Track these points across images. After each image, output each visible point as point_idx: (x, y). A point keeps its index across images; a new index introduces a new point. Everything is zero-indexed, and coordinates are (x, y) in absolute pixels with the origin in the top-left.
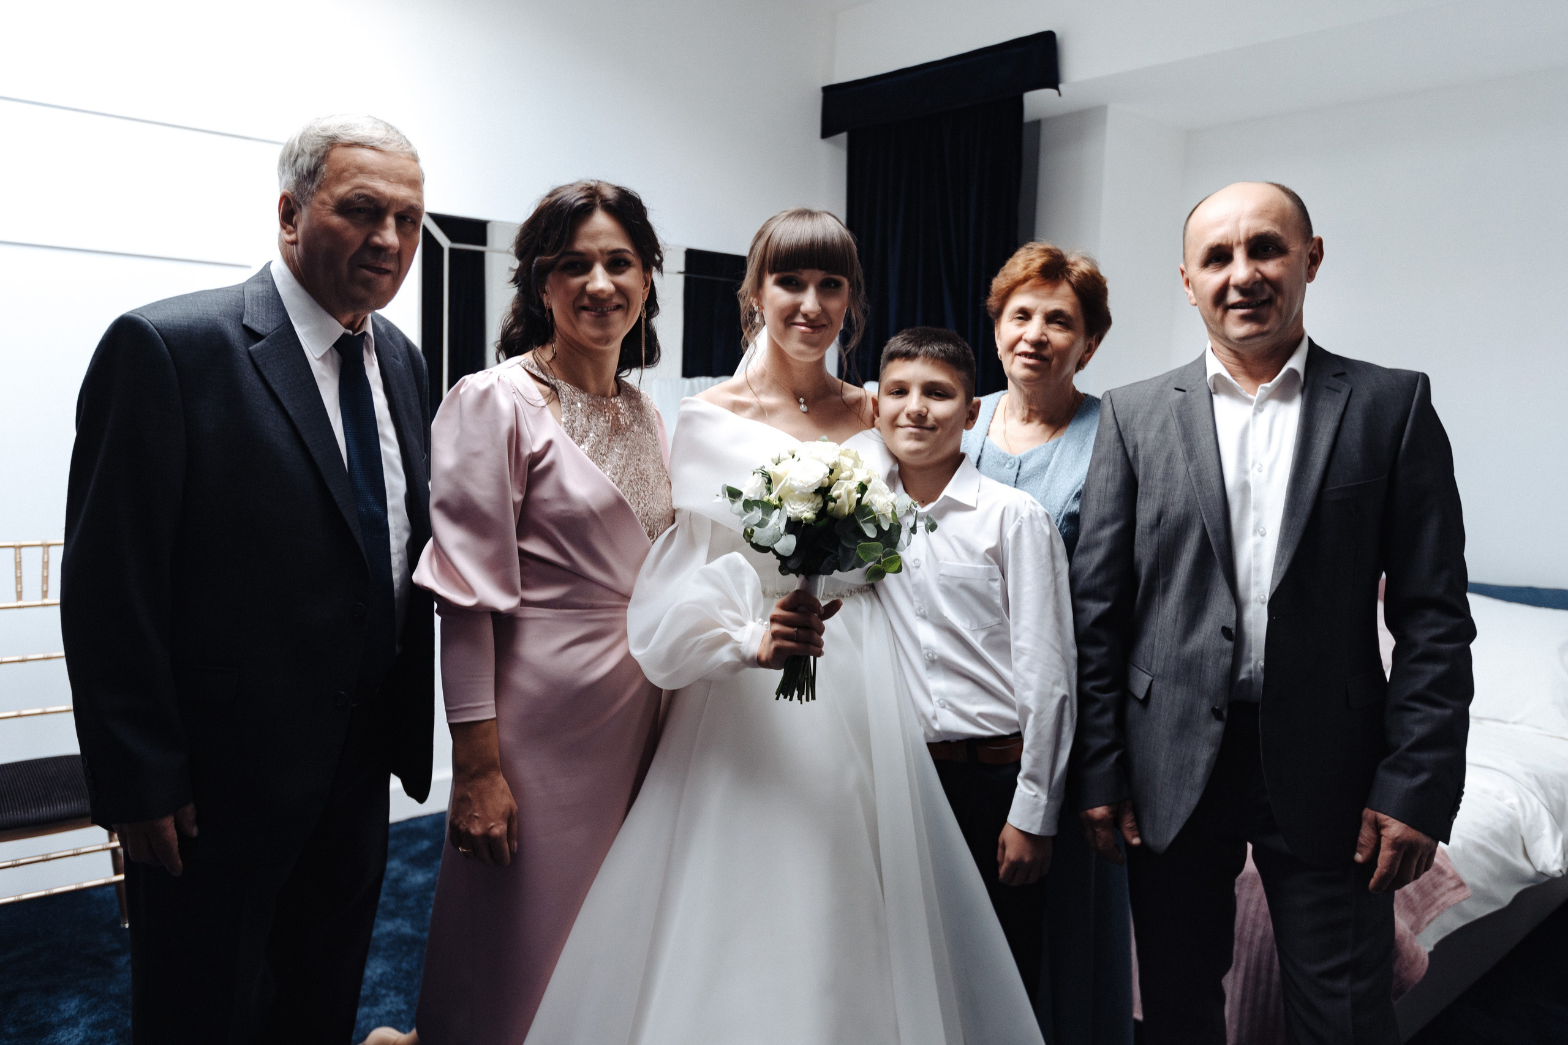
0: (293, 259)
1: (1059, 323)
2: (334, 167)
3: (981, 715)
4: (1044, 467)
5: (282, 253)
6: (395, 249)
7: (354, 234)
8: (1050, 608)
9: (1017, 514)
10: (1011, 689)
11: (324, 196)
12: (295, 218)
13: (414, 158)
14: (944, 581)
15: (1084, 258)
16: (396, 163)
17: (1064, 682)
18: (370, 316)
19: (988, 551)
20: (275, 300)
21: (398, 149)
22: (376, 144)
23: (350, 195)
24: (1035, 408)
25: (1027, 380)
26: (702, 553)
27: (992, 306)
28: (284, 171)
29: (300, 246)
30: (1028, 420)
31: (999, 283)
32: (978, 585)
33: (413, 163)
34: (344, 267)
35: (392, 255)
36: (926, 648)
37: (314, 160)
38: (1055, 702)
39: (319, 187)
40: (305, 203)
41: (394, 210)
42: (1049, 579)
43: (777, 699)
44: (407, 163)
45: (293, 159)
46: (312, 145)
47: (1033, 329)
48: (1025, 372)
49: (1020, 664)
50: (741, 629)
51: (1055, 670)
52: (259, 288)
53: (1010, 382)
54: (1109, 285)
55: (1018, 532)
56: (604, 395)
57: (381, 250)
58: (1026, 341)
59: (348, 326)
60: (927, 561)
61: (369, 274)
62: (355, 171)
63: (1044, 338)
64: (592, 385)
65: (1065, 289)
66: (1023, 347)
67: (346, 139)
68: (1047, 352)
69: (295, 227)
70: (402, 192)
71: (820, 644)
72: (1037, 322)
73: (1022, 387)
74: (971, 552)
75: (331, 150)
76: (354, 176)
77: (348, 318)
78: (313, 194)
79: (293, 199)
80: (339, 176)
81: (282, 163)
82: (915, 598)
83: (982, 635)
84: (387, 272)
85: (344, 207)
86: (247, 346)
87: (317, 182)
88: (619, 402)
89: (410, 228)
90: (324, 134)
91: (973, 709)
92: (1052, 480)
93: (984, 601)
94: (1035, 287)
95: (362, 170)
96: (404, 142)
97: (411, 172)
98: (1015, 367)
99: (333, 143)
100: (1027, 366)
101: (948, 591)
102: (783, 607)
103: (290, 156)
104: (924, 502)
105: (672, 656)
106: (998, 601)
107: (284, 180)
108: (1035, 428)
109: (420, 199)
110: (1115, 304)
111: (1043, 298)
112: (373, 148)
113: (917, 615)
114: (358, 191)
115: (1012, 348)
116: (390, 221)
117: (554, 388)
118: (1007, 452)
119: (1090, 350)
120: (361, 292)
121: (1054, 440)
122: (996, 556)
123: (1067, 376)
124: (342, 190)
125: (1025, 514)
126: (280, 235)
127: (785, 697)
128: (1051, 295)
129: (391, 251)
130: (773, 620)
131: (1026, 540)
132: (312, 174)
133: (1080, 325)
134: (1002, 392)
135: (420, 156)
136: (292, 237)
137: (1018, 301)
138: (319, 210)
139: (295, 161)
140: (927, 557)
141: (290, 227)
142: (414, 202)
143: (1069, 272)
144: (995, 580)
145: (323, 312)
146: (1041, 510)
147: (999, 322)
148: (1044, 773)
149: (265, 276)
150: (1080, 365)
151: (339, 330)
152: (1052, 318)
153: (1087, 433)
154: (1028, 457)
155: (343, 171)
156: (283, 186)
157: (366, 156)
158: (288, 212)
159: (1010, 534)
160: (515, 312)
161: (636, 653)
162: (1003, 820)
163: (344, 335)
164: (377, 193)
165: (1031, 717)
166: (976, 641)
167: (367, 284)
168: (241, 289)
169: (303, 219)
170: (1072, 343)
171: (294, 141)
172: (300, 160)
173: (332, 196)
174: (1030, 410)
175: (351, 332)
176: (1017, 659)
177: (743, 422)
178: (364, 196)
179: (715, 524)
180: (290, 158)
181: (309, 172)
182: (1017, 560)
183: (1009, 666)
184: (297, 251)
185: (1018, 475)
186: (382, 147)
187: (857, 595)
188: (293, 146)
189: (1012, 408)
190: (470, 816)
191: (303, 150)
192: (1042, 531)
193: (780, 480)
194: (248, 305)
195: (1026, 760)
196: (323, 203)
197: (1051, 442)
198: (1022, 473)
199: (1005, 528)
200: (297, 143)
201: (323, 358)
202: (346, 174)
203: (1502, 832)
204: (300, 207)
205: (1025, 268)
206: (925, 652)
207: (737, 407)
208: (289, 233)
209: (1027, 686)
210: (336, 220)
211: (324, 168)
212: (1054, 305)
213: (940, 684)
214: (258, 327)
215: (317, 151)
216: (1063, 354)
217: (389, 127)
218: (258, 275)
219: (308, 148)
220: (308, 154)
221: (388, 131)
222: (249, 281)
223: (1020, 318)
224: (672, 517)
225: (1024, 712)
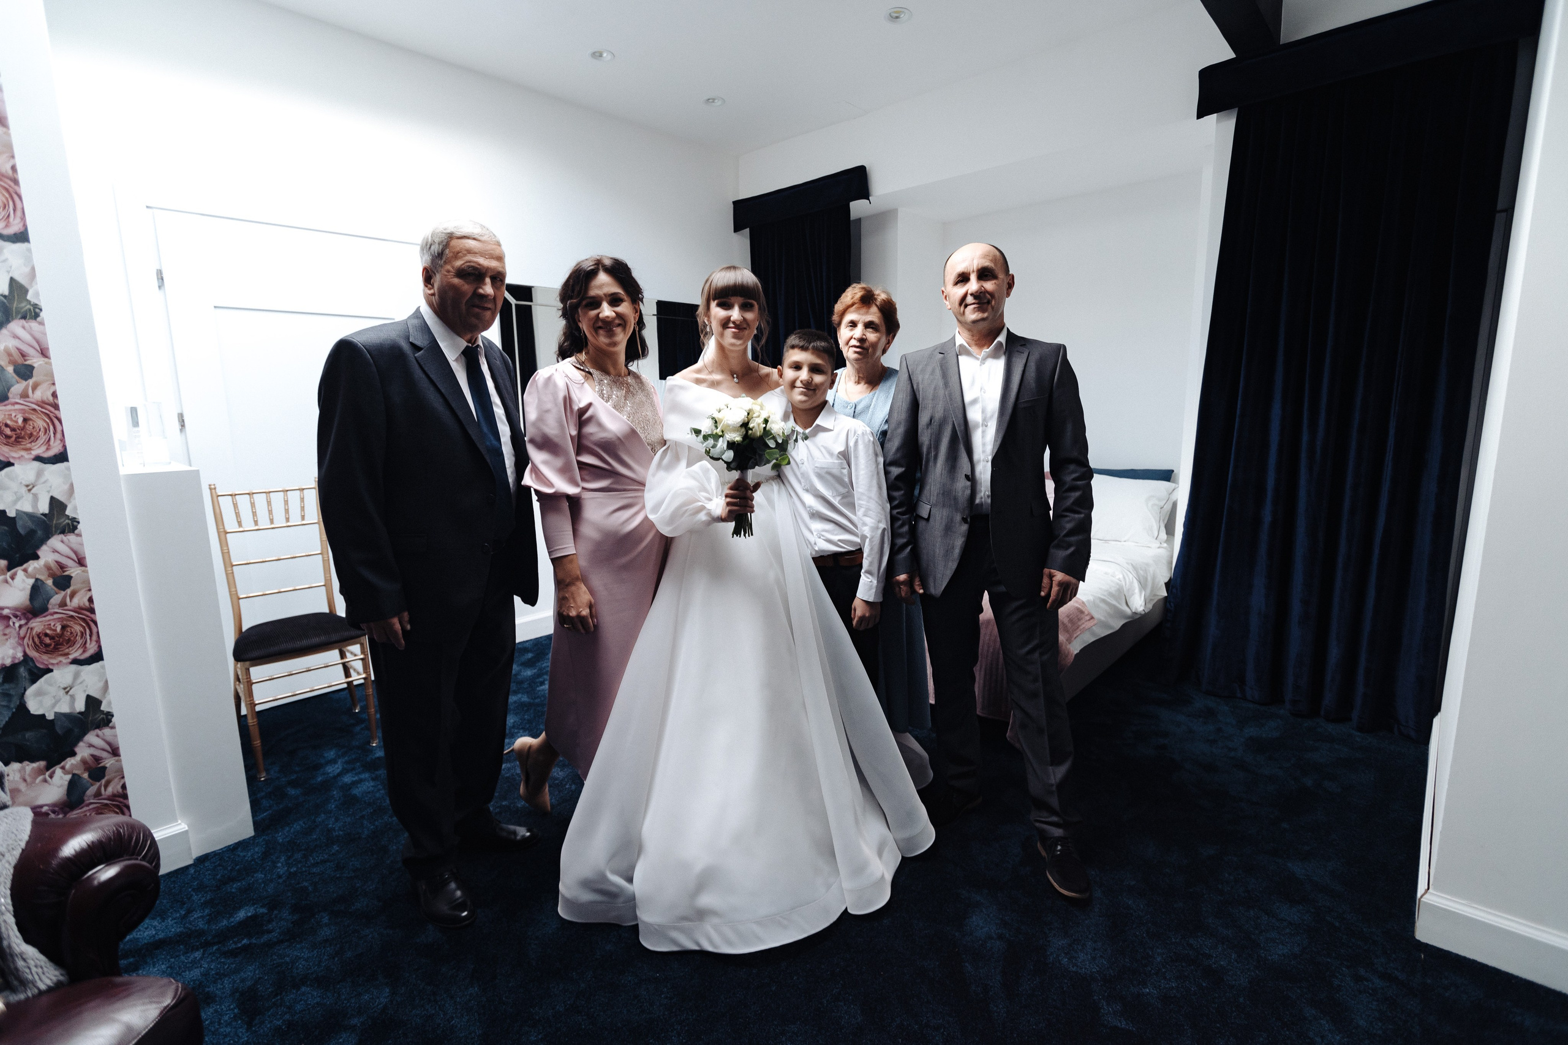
0: (434, 305)
1: (872, 328)
2: (453, 251)
3: (839, 540)
4: (868, 407)
5: (426, 301)
6: (491, 296)
7: (467, 287)
8: (875, 482)
9: (855, 433)
10: (856, 526)
11: (448, 267)
12: (432, 280)
13: (499, 244)
14: (817, 470)
15: (884, 292)
16: (489, 247)
17: (884, 521)
18: (479, 336)
19: (839, 453)
20: (425, 328)
21: (489, 239)
22: (476, 236)
23: (463, 266)
24: (861, 375)
25: (857, 360)
26: (683, 463)
27: (834, 320)
28: (423, 254)
29: (437, 296)
30: (858, 383)
31: (838, 307)
32: (835, 471)
33: (498, 247)
34: (463, 307)
35: (490, 300)
36: (809, 507)
37: (441, 247)
38: (880, 531)
39: (445, 262)
40: (437, 272)
41: (490, 274)
42: (874, 466)
43: (733, 537)
44: (494, 247)
45: (428, 246)
46: (439, 238)
47: (858, 332)
48: (856, 356)
49: (860, 512)
50: (710, 502)
51: (879, 515)
52: (415, 322)
53: (847, 362)
54: (897, 306)
55: (856, 442)
56: (620, 376)
57: (484, 297)
58: (855, 339)
59: (469, 341)
60: (808, 460)
61: (477, 310)
62: (465, 252)
63: (864, 337)
64: (612, 370)
65: (874, 309)
66: (853, 342)
67: (459, 234)
68: (866, 345)
69: (433, 286)
70: (493, 264)
71: (752, 507)
72: (860, 327)
73: (855, 364)
74: (831, 454)
75: (450, 241)
76: (465, 255)
77: (468, 337)
78: (442, 266)
79: (431, 270)
80: (457, 255)
81: (422, 249)
82: (802, 481)
83: (839, 498)
84: (490, 309)
85: (461, 273)
86: (414, 354)
87: (444, 259)
88: (630, 380)
89: (499, 283)
90: (445, 231)
91: (835, 538)
92: (873, 414)
93: (839, 480)
94: (858, 308)
95: (469, 251)
96: (492, 235)
97: (497, 252)
98: (849, 353)
99: (451, 237)
100: (856, 352)
101: (820, 476)
102: (731, 488)
103: (427, 245)
104: (805, 428)
105: (673, 518)
106: (846, 479)
107: (424, 259)
108: (862, 387)
109: (504, 267)
110: (901, 316)
111: (863, 315)
112: (474, 239)
113: (804, 490)
114: (468, 264)
115: (847, 343)
116: (488, 280)
117: (589, 373)
118: (848, 400)
119: (889, 343)
120: (474, 320)
121: (873, 392)
122: (845, 456)
123: (877, 358)
124: (458, 263)
125: (860, 432)
126: (424, 290)
127: (737, 536)
128: (867, 313)
129: (490, 297)
130: (727, 496)
131: (861, 447)
132: (440, 255)
133: (883, 328)
134: (843, 368)
135: (502, 242)
136: (431, 292)
137: (850, 317)
138: (446, 275)
139: (430, 248)
140: (807, 458)
141: (430, 286)
142: (500, 269)
143: (876, 299)
144: (844, 468)
145: (452, 334)
146: (868, 430)
147: (840, 329)
148: (875, 570)
149: (417, 314)
150: (884, 351)
151: (464, 344)
152: (868, 325)
153: (890, 388)
154: (861, 401)
155: (458, 253)
156: (423, 262)
157: (471, 243)
158: (428, 278)
159: (851, 444)
160: (565, 334)
161: (651, 517)
162: (855, 596)
163: (467, 347)
164: (479, 265)
165: (868, 540)
166: (836, 502)
167: (478, 317)
168: (405, 322)
169: (437, 280)
170: (879, 339)
171: (428, 236)
172: (433, 247)
173: (453, 267)
174: (859, 377)
175: (470, 345)
176: (858, 511)
177: (703, 390)
178: (472, 267)
179: (689, 447)
180: (427, 246)
181: (439, 254)
182: (856, 457)
183: (855, 514)
184: (435, 299)
185: (854, 412)
186: (480, 238)
187: (771, 481)
188: (428, 239)
189: (849, 376)
190: (569, 607)
191: (434, 241)
192: (870, 440)
193: (721, 421)
194: (411, 331)
195: (865, 563)
196: (448, 271)
197: (871, 394)
198: (856, 412)
199: (849, 441)
200: (430, 237)
201: (456, 360)
202: (460, 254)
203: (1114, 592)
204: (435, 274)
205: (852, 298)
206: (808, 509)
207: (698, 381)
208: (430, 289)
209: (865, 524)
210: (456, 281)
211: (447, 251)
212: (869, 318)
213: (817, 526)
214: (418, 343)
215: (442, 242)
216: (874, 345)
217: (482, 227)
218: (413, 314)
219: (437, 240)
220: (437, 244)
221: (482, 229)
222: (409, 318)
223: (851, 326)
224: (665, 442)
225: (864, 538)
